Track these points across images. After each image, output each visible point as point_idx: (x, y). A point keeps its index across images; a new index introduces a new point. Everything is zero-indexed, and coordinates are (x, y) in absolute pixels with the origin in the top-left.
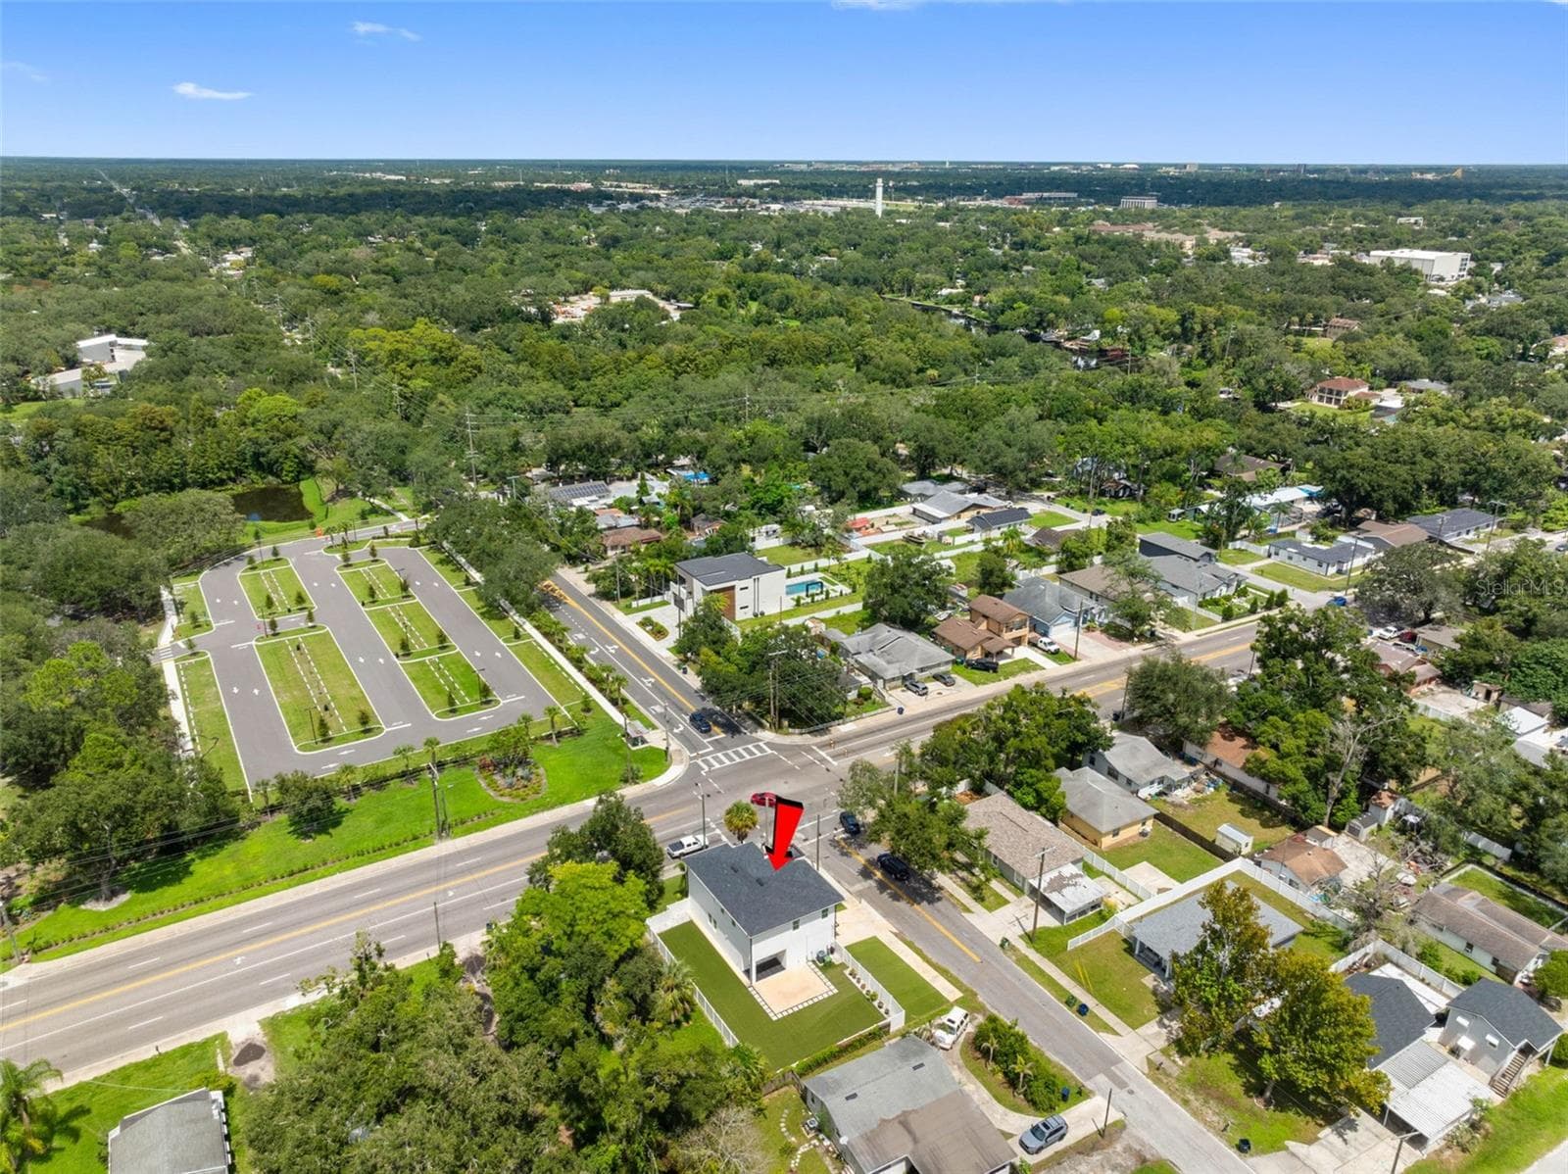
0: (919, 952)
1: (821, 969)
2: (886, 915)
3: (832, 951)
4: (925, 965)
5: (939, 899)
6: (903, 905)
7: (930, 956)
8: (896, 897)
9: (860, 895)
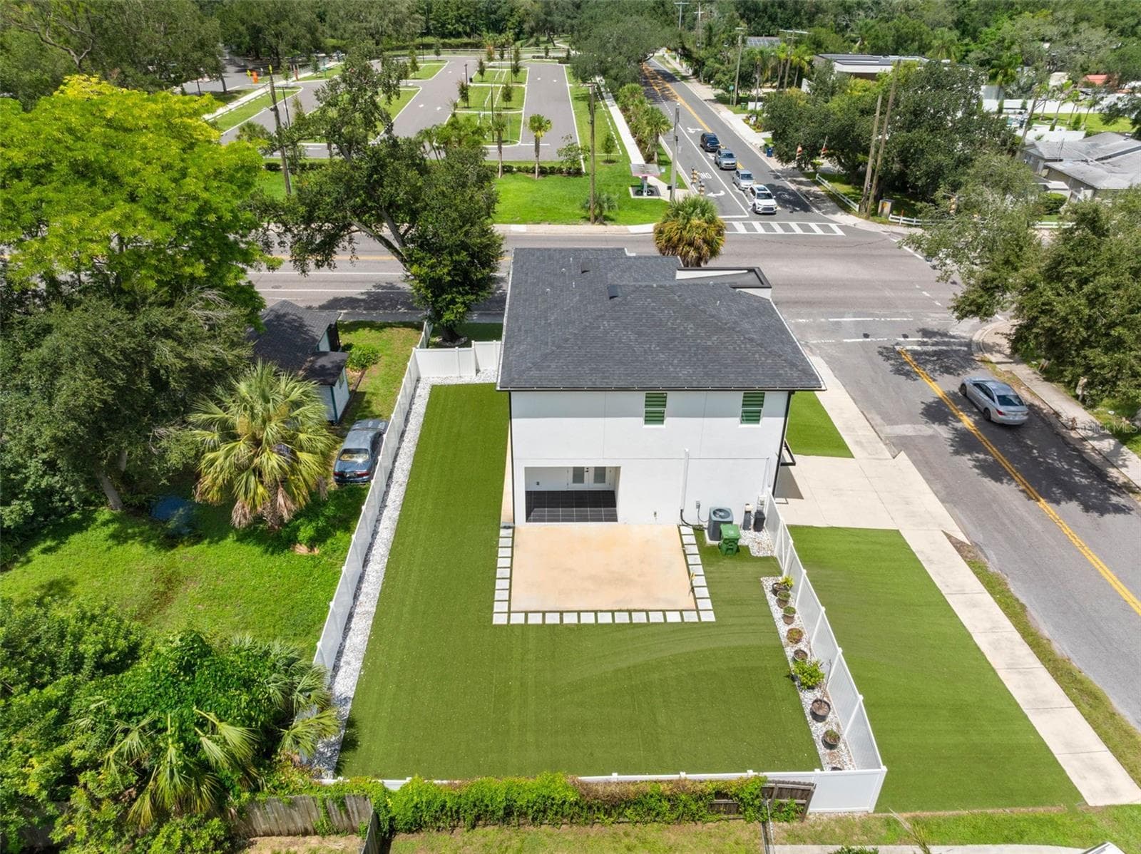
0: (1014, 611)
1: (705, 551)
2: (949, 498)
3: (758, 522)
4: (1024, 651)
5: (1118, 509)
6: (1009, 494)
7: (1046, 630)
8: (993, 471)
9: (900, 444)
